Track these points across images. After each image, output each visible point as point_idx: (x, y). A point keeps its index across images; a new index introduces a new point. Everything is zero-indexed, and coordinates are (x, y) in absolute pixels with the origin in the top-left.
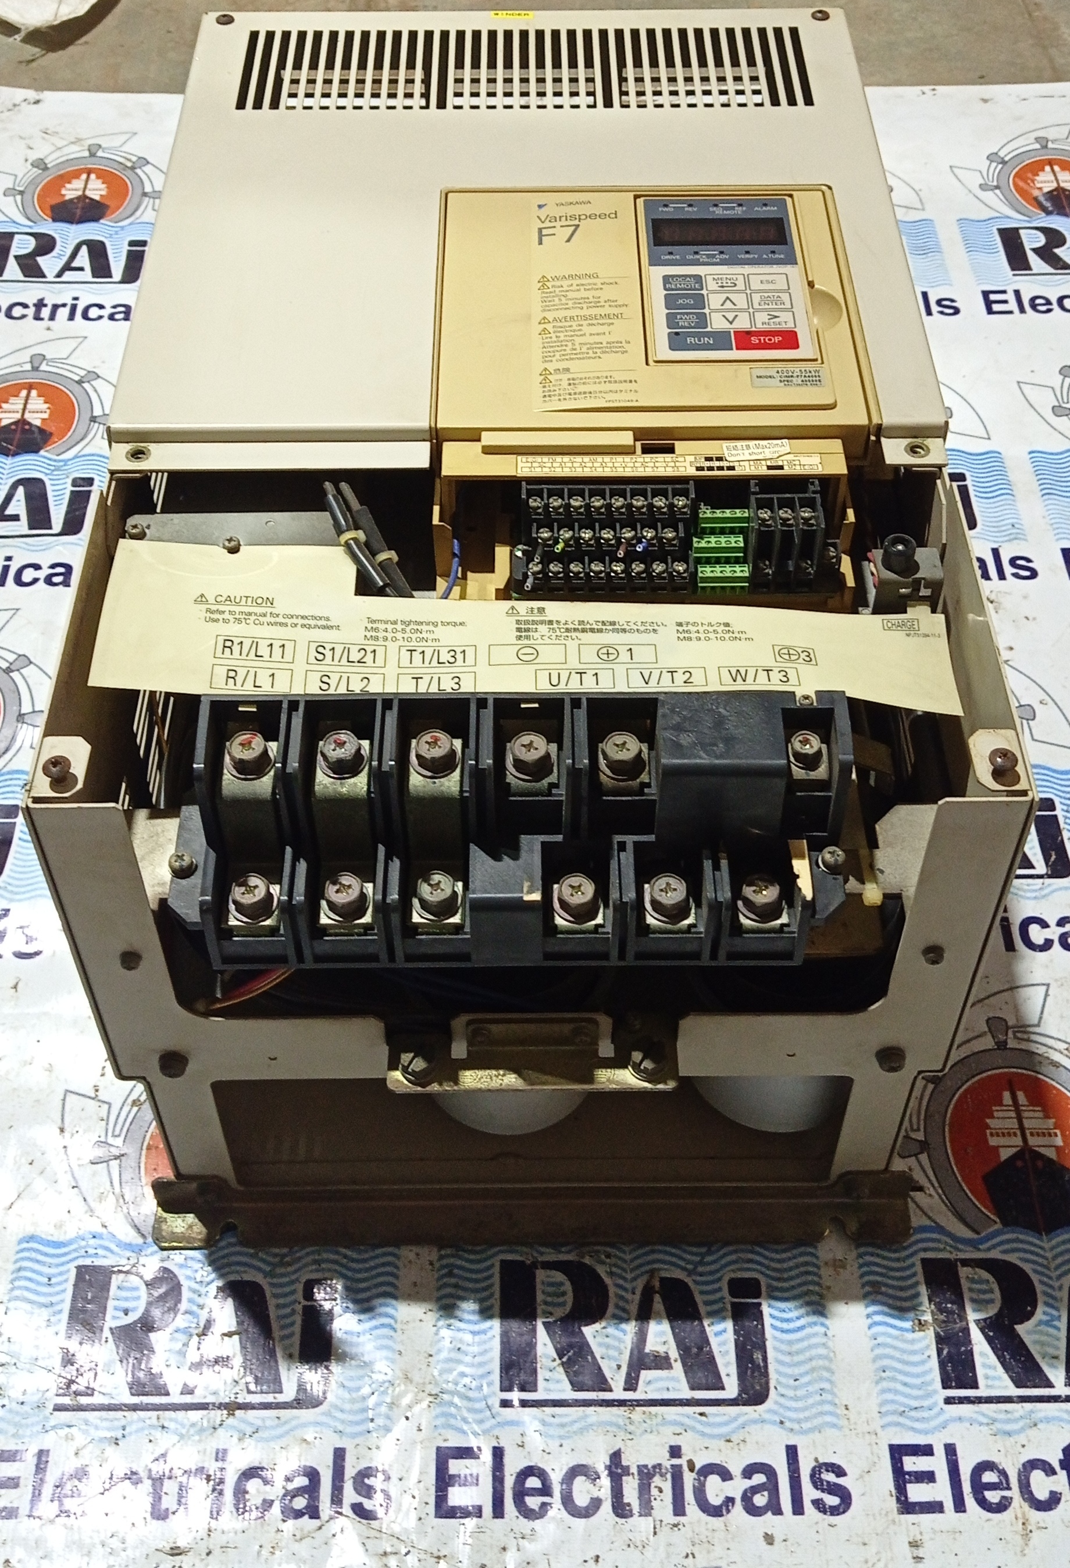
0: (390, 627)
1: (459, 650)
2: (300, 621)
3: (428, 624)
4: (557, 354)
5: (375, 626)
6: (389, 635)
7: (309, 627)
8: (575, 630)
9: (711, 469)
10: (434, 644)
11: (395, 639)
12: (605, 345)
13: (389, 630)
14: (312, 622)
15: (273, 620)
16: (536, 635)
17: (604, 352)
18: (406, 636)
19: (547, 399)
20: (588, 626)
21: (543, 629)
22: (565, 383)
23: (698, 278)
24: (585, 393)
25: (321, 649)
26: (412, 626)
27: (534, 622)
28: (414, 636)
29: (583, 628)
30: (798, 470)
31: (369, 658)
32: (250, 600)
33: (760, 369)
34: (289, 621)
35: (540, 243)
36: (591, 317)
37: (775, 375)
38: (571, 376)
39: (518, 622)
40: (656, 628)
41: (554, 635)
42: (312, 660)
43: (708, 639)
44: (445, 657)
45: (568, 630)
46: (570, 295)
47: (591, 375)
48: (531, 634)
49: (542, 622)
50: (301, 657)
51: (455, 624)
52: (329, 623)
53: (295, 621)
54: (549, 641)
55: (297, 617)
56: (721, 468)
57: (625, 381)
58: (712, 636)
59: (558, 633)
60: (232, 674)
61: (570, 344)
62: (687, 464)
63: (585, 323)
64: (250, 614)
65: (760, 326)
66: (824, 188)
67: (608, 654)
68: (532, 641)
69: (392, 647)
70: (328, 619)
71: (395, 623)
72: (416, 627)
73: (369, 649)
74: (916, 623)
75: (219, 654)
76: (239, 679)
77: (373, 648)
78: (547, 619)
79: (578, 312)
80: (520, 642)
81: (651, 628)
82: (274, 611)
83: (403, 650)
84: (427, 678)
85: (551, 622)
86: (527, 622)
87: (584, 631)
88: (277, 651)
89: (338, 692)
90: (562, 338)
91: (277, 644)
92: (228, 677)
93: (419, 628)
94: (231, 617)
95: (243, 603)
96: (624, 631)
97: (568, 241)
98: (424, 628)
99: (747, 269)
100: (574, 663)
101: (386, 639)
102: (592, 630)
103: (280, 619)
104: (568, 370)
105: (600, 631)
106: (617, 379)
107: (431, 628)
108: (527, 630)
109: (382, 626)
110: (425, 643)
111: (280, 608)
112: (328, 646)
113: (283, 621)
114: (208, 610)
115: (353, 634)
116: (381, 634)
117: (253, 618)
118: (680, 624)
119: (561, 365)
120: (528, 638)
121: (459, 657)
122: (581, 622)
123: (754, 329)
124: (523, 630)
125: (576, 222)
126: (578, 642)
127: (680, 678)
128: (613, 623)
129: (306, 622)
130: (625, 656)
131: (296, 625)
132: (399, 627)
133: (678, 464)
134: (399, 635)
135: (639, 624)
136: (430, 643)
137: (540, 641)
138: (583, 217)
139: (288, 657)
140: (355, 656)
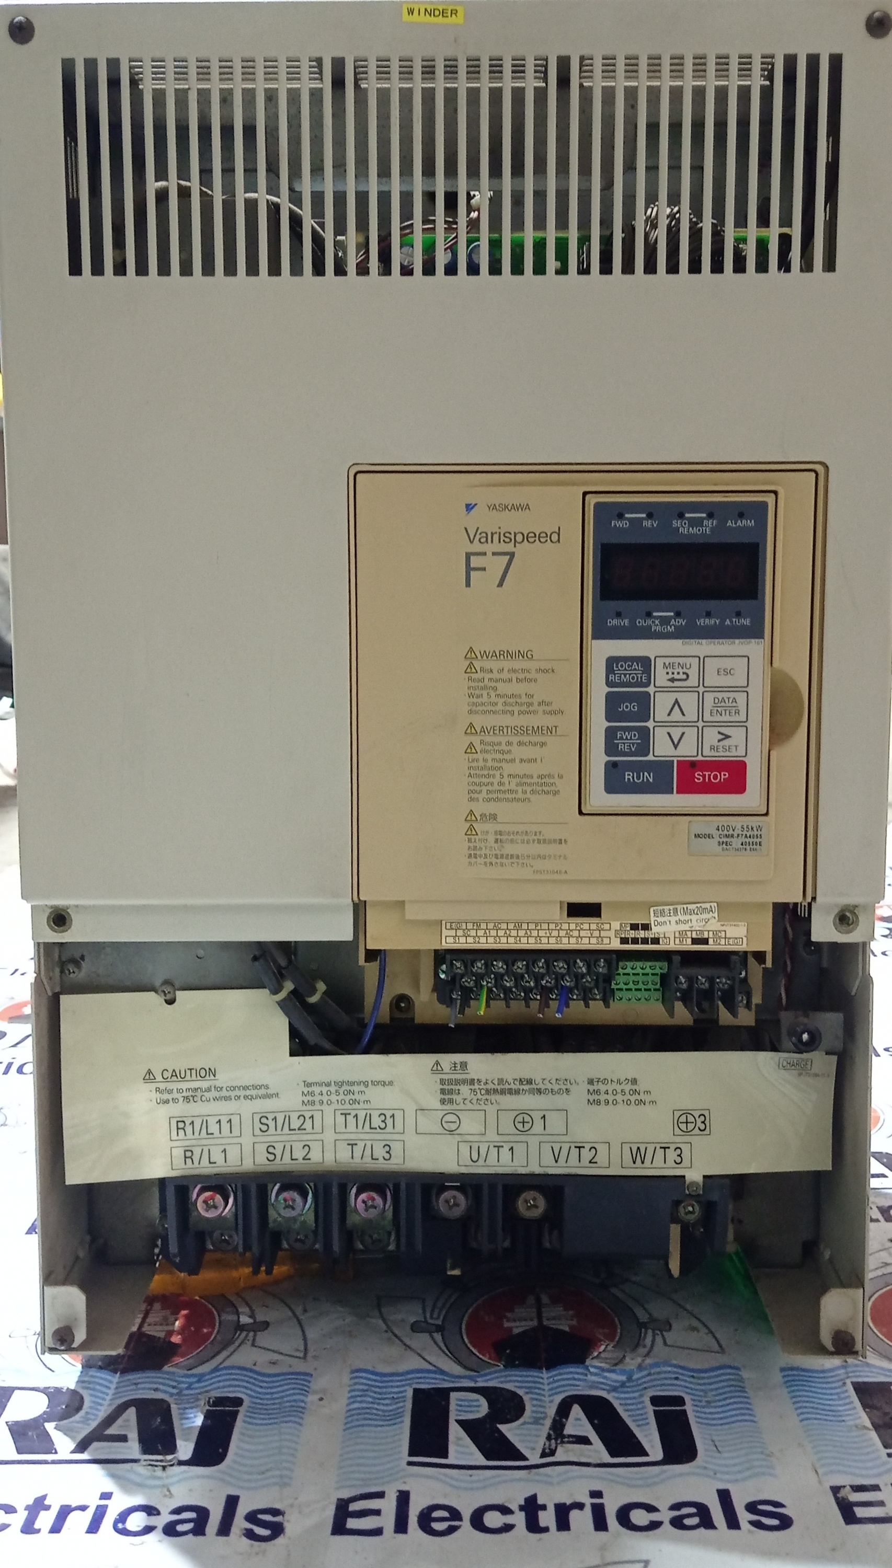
0: (325, 1089)
1: (388, 1114)
2: (242, 1093)
3: (359, 1083)
4: (484, 789)
5: (310, 1089)
6: (325, 1098)
7: (252, 1098)
8: (495, 1091)
9: (635, 941)
10: (366, 1106)
11: (330, 1103)
12: (535, 780)
13: (324, 1093)
14: (253, 1093)
15: (217, 1094)
16: (459, 1098)
17: (533, 792)
18: (340, 1098)
19: (473, 860)
20: (507, 1086)
21: (465, 1090)
22: (491, 838)
23: (645, 663)
24: (512, 856)
25: (264, 1120)
26: (345, 1087)
27: (458, 1082)
28: (347, 1098)
29: (503, 1089)
30: (722, 946)
31: (308, 1124)
32: (194, 1072)
33: (700, 825)
34: (233, 1094)
35: (468, 584)
36: (524, 730)
37: (715, 833)
38: (500, 828)
39: (442, 1082)
40: (569, 1086)
41: (475, 1098)
42: (257, 1132)
43: (615, 1102)
44: (377, 1122)
45: (488, 1092)
46: (503, 688)
47: (521, 828)
48: (454, 1097)
49: (464, 1082)
50: (247, 1130)
51: (384, 1084)
52: (269, 1092)
53: (237, 1093)
54: (469, 1106)
55: (239, 1088)
56: (645, 941)
57: (555, 841)
58: (619, 1098)
59: (479, 1096)
60: (189, 1154)
61: (497, 773)
62: (612, 934)
63: (515, 740)
64: (196, 1090)
65: (708, 754)
66: (819, 468)
67: (523, 1121)
68: (455, 1107)
69: (328, 1111)
70: (267, 1087)
71: (328, 1085)
72: (348, 1088)
73: (308, 1115)
74: (809, 1063)
75: (174, 1136)
76: (196, 1158)
77: (310, 1114)
78: (469, 1077)
79: (507, 721)
80: (445, 1107)
81: (564, 1087)
82: (218, 1084)
83: (338, 1113)
84: (361, 1145)
85: (472, 1082)
86: (450, 1082)
87: (503, 1092)
88: (225, 1126)
89: (283, 1162)
90: (490, 764)
91: (224, 1120)
92: (185, 1157)
93: (352, 1088)
94: (179, 1096)
95: (188, 1077)
96: (539, 1091)
97: (500, 584)
98: (356, 1088)
99: (704, 647)
100: (492, 1136)
101: (322, 1102)
102: (510, 1092)
103: (224, 1093)
104: (494, 817)
105: (517, 1092)
106: (547, 837)
107: (362, 1088)
108: (451, 1092)
109: (317, 1090)
110: (357, 1106)
111: (223, 1079)
112: (271, 1116)
113: (227, 1094)
114: (157, 1090)
115: (291, 1100)
116: (317, 1098)
117: (199, 1094)
118: (591, 1082)
119: (490, 808)
120: (451, 1101)
121: (389, 1121)
122: (501, 1081)
123: (700, 758)
124: (447, 1093)
125: (509, 548)
126: (496, 1107)
127: (587, 1155)
128: (530, 1082)
129: (248, 1093)
130: (538, 1127)
131: (239, 1097)
132: (333, 1089)
133: (603, 933)
134: (334, 1098)
135: (553, 1081)
136: (362, 1105)
137: (462, 1106)
138: (519, 538)
139: (236, 1132)
140: (296, 1124)
